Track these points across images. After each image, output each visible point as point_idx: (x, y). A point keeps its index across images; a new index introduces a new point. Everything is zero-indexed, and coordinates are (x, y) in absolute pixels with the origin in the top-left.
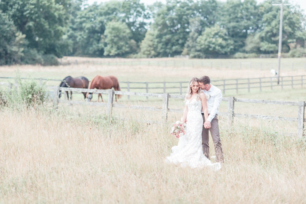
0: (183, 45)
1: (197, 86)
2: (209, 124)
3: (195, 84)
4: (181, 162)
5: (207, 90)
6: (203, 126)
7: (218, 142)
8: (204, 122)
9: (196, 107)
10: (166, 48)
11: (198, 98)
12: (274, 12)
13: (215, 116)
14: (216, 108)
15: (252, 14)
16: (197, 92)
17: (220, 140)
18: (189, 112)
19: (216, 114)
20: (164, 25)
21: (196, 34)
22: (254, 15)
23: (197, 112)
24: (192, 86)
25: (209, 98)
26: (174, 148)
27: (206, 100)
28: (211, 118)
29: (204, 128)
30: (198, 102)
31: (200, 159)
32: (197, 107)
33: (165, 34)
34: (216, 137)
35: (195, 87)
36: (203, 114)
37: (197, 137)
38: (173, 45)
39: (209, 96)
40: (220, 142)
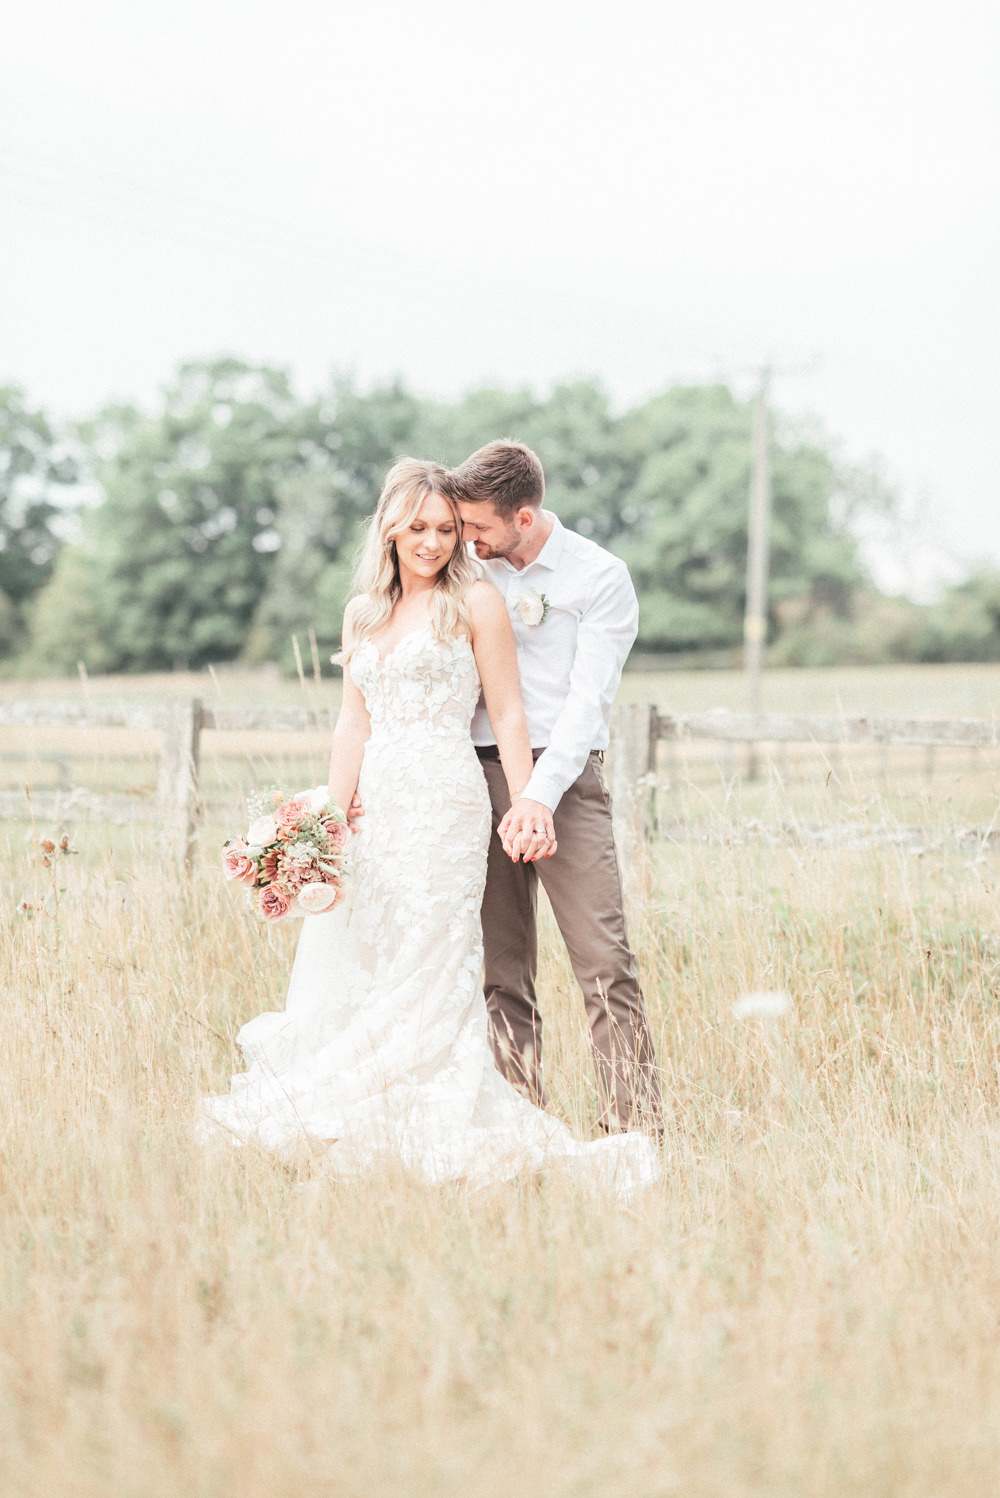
0: (245, 614)
1: (443, 530)
2: (540, 829)
3: (426, 516)
4: (331, 1134)
5: (520, 563)
6: (495, 840)
7: (618, 970)
8: (499, 810)
9: (428, 691)
10: (161, 631)
11: (451, 620)
12: (696, 449)
13: (589, 769)
14: (597, 703)
15: (590, 460)
16: (441, 577)
17: (629, 960)
18: (378, 738)
19: (595, 753)
20: (156, 518)
21: (315, 561)
22: (602, 463)
23: (441, 731)
24: (402, 528)
25: (534, 617)
26: (254, 1033)
27: (512, 641)
28: (558, 777)
29: (506, 857)
30: (448, 658)
31: (481, 1114)
32: (441, 692)
33: (160, 559)
34: (601, 936)
35: (431, 540)
36: (488, 755)
37: (447, 929)
38: (198, 612)
39: (535, 604)
40: (632, 974)
